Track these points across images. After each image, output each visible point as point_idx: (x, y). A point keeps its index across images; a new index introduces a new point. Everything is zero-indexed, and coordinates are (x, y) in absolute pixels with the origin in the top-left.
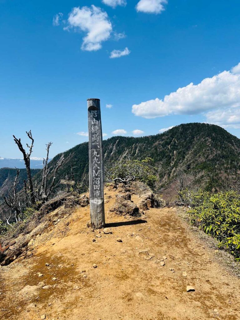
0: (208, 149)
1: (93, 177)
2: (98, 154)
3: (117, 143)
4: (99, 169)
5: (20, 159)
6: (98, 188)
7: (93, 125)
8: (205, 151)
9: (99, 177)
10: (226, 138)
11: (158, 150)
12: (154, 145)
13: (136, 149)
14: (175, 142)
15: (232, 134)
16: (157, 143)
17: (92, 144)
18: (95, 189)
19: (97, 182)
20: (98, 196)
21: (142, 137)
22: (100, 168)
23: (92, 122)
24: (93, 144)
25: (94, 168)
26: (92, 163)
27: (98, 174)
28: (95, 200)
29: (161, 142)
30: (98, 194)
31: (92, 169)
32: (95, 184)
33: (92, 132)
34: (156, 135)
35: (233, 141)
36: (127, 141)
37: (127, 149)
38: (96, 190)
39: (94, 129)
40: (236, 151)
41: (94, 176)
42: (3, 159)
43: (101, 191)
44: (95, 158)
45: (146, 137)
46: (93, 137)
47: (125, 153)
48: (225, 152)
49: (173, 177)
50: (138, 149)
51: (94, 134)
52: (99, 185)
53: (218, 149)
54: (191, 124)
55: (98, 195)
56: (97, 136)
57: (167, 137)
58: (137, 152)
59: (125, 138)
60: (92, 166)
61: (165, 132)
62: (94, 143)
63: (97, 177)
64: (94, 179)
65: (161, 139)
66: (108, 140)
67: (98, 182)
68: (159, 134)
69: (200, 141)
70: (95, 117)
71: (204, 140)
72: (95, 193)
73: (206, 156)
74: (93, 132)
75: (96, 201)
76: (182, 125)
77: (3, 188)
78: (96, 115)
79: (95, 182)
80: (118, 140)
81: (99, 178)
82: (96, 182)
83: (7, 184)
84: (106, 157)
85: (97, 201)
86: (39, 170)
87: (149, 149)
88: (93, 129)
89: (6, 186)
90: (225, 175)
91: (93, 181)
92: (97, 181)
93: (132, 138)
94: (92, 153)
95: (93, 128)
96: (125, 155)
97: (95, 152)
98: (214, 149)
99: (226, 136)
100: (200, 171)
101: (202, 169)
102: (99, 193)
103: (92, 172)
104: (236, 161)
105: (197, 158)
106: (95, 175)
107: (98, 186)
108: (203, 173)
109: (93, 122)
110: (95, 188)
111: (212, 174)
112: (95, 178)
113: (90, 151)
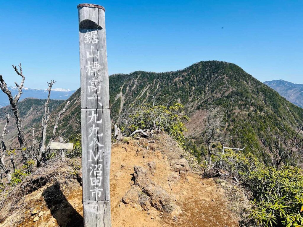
0: (224, 86)
1: (88, 163)
2: (98, 119)
3: (139, 77)
4: (101, 148)
5: (44, 90)
6: (99, 182)
7: (89, 59)
8: (222, 88)
9: (100, 163)
10: (242, 76)
11: (178, 85)
12: (174, 80)
13: (157, 84)
14: (194, 78)
15: (248, 73)
16: (177, 79)
17: (87, 99)
18: (92, 184)
19: (97, 173)
20: (98, 198)
21: (164, 72)
22: (102, 145)
23: (88, 53)
24: (89, 98)
25: (90, 145)
26: (87, 136)
27: (99, 156)
28: (93, 205)
29: (181, 78)
30: (98, 194)
31: (88, 148)
32: (93, 176)
33: (87, 73)
34: (176, 71)
35: (248, 79)
36: (148, 76)
37: (148, 84)
38: (94, 187)
39: (91, 67)
40: (250, 88)
41: (90, 160)
42: (27, 89)
43: (104, 189)
44: (94, 125)
45: (167, 73)
46: (90, 85)
47: (146, 87)
48: (240, 89)
49: (190, 112)
50: (158, 84)
51: (91, 79)
52: (101, 178)
53: (233, 87)
54: (209, 61)
55: (100, 196)
56: (98, 83)
57: (187, 73)
58: (158, 87)
59: (147, 73)
60: (87, 141)
61: (186, 68)
62: (91, 96)
63: (97, 162)
64: (91, 166)
65: (181, 75)
66: (130, 74)
67: (99, 173)
68: (179, 70)
69: (217, 79)
70: (93, 43)
71: (221, 78)
72: (93, 193)
73: (222, 92)
74: (89, 75)
75: (94, 208)
76: (201, 62)
77: (28, 118)
78: (97, 40)
79: (93, 172)
80: (140, 75)
81: (101, 165)
82: (95, 172)
83: (31, 114)
84: (128, 91)
85: (96, 208)
86: (63, 101)
87: (169, 84)
88: (89, 68)
89: (31, 116)
90: (239, 111)
91: (89, 170)
92: (97, 170)
93: (153, 73)
94: (86, 117)
95: (89, 66)
96: (146, 90)
97: (93, 115)
98: (230, 86)
99: (242, 74)
100: (215, 107)
101: (218, 105)
102: (100, 193)
103: (88, 152)
104: (250, 98)
105: (214, 95)
106: (93, 158)
107: (99, 179)
108: (218, 109)
109: (90, 54)
110: (94, 183)
111: (227, 109)
112: (93, 165)
113: (83, 112)
